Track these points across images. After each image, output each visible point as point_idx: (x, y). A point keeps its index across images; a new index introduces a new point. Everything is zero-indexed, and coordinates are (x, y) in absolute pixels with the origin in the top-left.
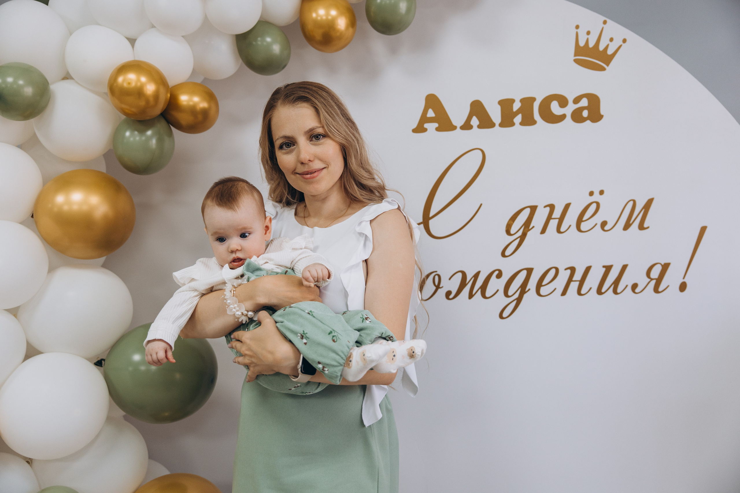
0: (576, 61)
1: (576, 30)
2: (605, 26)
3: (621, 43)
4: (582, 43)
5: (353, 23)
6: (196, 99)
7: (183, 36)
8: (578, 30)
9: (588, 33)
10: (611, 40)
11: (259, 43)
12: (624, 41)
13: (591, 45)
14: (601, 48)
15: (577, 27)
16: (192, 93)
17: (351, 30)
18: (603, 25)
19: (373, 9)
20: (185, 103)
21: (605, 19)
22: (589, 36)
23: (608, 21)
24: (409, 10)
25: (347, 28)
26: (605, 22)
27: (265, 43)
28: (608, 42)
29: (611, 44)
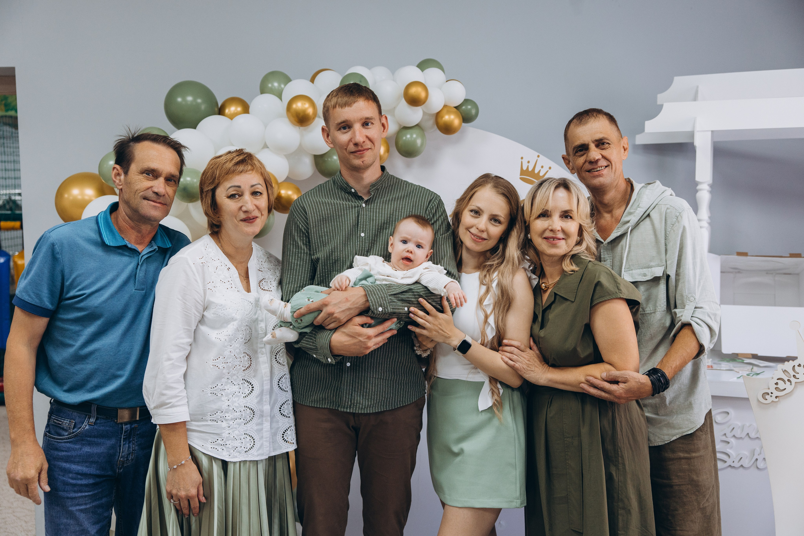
0: (521, 179)
1: (521, 160)
2: (538, 158)
3: (548, 169)
4: (525, 168)
5: (388, 150)
6: (290, 193)
7: (284, 155)
8: (523, 160)
9: (529, 162)
10: (542, 167)
11: (329, 159)
12: (550, 168)
13: (530, 169)
14: (536, 171)
15: (522, 158)
16: (288, 189)
17: (387, 154)
18: (537, 158)
19: (401, 142)
20: (283, 195)
21: (538, 154)
22: (529, 164)
23: (541, 156)
24: (422, 144)
25: (385, 153)
26: (538, 156)
27: (333, 160)
28: (540, 168)
29: (542, 169)
